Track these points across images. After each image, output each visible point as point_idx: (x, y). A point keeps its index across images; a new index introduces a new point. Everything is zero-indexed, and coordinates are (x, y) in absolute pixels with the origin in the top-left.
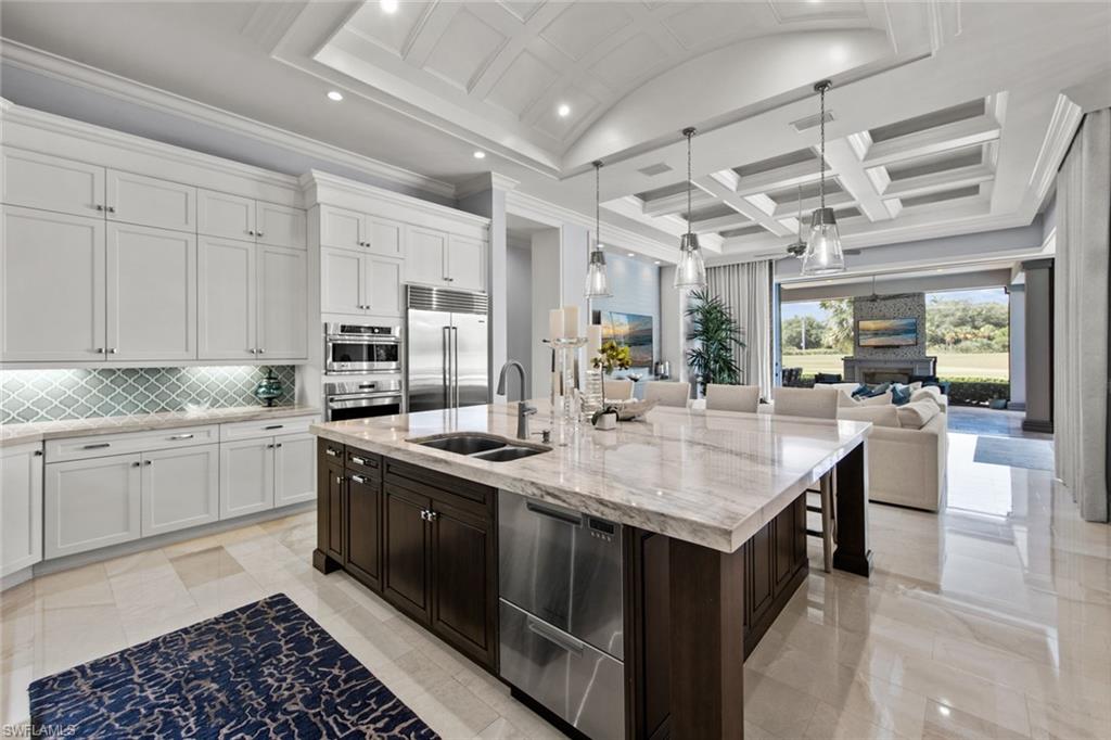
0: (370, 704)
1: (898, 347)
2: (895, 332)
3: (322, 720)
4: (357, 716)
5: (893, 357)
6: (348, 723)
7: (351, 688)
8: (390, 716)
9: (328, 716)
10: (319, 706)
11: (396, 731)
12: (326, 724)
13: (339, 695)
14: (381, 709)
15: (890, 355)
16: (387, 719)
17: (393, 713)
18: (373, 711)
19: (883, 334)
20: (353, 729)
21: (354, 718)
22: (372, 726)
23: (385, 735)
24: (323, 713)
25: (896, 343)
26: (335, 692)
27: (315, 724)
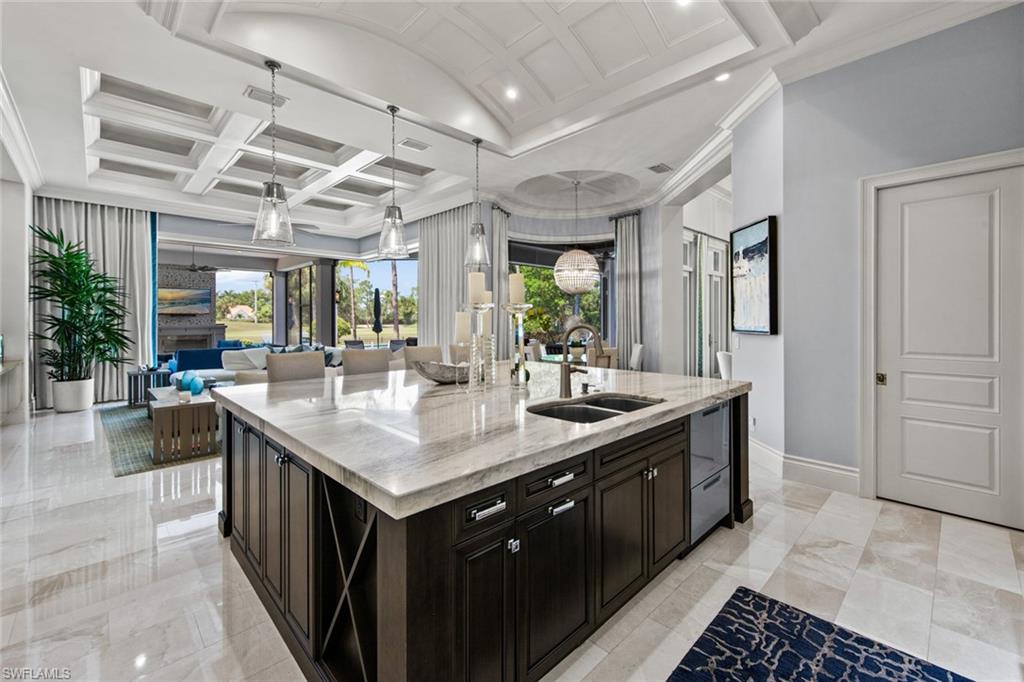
0: (736, 629)
1: (194, 315)
2: (192, 301)
3: (773, 657)
4: (753, 634)
5: (188, 325)
6: (763, 637)
7: (726, 647)
8: (739, 613)
9: (766, 654)
10: (761, 664)
11: (751, 608)
12: (774, 653)
13: (740, 653)
14: (736, 620)
15: (185, 323)
16: (744, 614)
17: (736, 612)
18: (740, 624)
19: (180, 304)
20: (766, 633)
21: (757, 635)
22: (756, 622)
23: (758, 613)
24: (766, 658)
25: (193, 312)
26: (739, 657)
27: (779, 660)
